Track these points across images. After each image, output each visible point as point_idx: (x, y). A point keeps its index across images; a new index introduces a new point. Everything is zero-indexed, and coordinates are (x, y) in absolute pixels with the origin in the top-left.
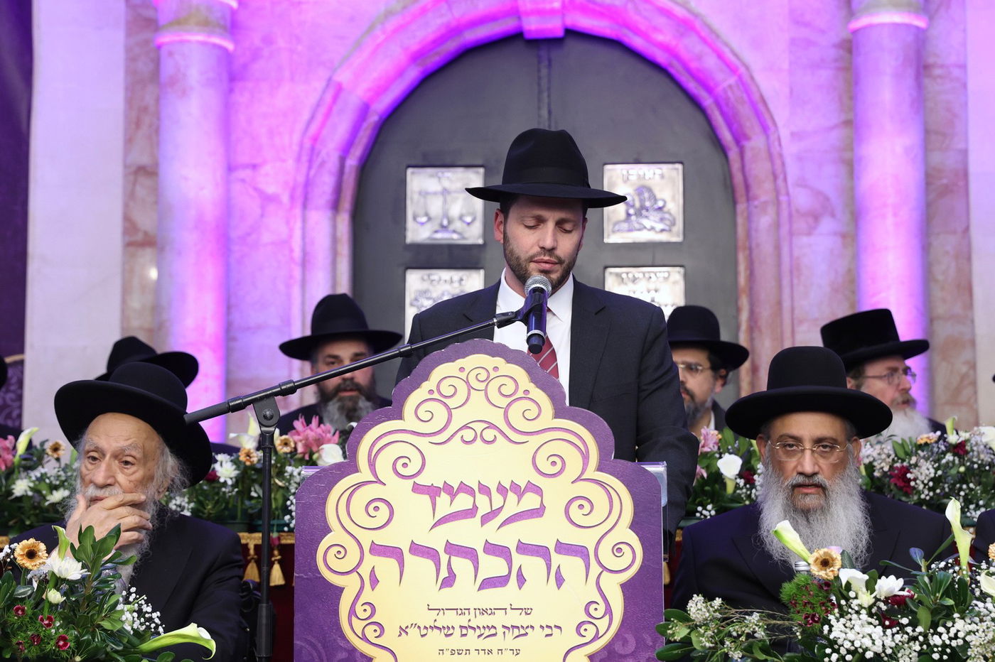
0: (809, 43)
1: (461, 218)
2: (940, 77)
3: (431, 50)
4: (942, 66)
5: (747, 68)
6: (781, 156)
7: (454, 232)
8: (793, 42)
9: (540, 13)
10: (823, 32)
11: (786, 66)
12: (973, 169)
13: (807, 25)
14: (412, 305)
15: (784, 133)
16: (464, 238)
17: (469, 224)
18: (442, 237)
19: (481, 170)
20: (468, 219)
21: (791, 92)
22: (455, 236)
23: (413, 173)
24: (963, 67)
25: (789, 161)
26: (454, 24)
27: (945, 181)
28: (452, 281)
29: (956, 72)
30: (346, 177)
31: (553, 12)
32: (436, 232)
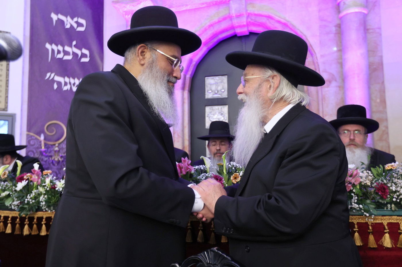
0: (325, 26)
1: (221, 91)
2: (372, 32)
3: (209, 42)
4: (372, 29)
5: (305, 36)
6: (317, 63)
7: (219, 94)
8: (320, 26)
9: (240, 26)
10: (330, 22)
11: (318, 34)
12: (385, 61)
13: (325, 21)
14: (207, 117)
15: (318, 56)
16: (222, 96)
17: (223, 92)
18: (216, 96)
19: (226, 76)
20: (223, 91)
21: (320, 42)
22: (220, 96)
23: (207, 78)
24: (380, 28)
25: (320, 64)
26: (215, 33)
27: (375, 67)
28: (219, 109)
29: (378, 30)
30: (186, 80)
31: (244, 26)
32: (214, 95)
